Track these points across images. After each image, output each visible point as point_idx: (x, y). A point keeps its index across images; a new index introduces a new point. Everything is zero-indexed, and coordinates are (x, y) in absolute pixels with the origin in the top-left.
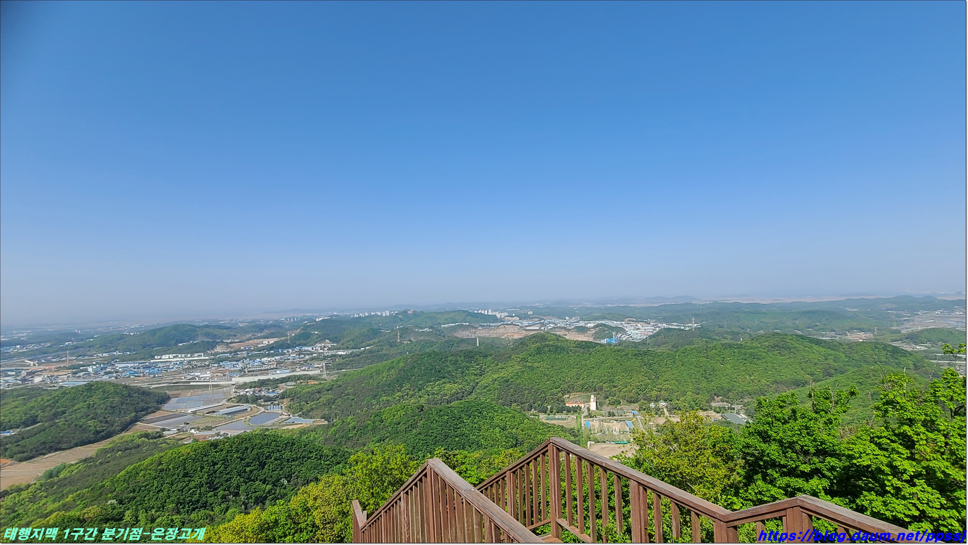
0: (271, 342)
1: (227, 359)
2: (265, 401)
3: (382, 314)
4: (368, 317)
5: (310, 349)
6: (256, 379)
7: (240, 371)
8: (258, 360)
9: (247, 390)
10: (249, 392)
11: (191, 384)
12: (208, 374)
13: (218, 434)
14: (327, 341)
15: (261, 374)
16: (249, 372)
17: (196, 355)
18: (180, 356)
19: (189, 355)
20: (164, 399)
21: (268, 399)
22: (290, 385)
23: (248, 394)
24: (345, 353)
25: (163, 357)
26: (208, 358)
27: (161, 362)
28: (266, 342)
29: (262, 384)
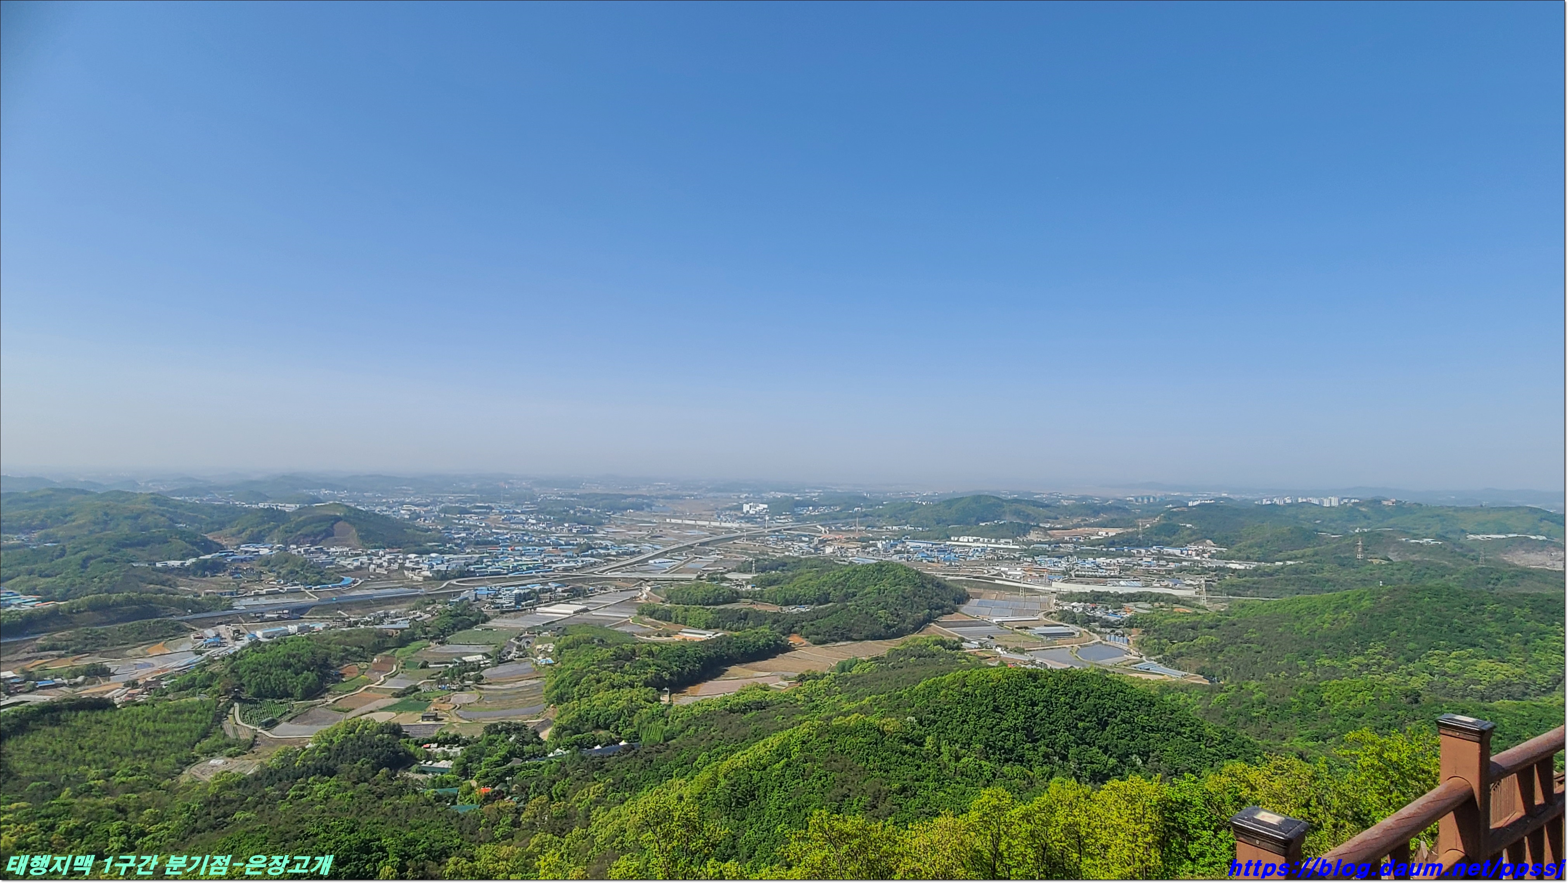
0: (1110, 534)
1: (1044, 553)
2: (1102, 627)
3: (1321, 502)
4: (1290, 505)
5: (1177, 552)
6: (1088, 589)
7: (1064, 573)
8: (1091, 559)
9: (1073, 604)
10: (1078, 608)
11: (997, 582)
12: (1018, 572)
13: (1033, 662)
14: (1208, 541)
15: (1096, 583)
16: (1077, 576)
17: (1003, 541)
18: (981, 540)
19: (993, 541)
20: (963, 599)
21: (1106, 624)
22: (1142, 608)
23: (1075, 610)
24: (1242, 567)
25: (961, 539)
26: (1017, 547)
27: (959, 546)
28: (1103, 533)
29: (1097, 598)
